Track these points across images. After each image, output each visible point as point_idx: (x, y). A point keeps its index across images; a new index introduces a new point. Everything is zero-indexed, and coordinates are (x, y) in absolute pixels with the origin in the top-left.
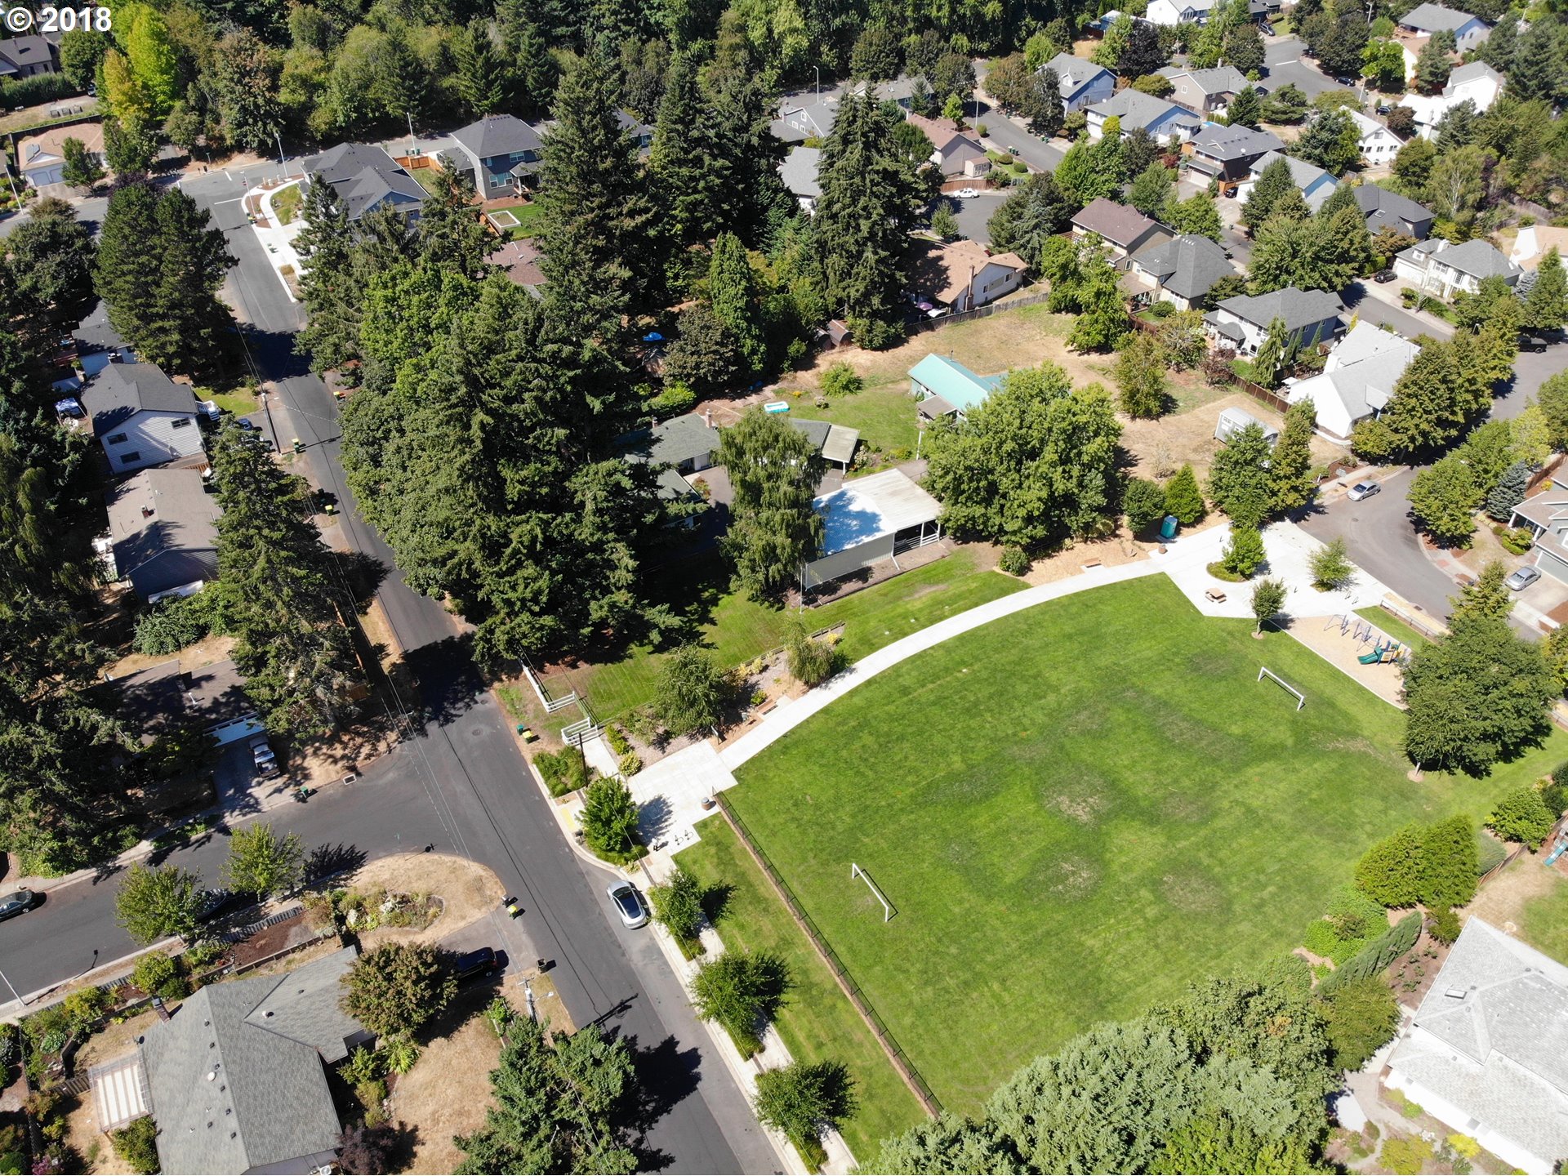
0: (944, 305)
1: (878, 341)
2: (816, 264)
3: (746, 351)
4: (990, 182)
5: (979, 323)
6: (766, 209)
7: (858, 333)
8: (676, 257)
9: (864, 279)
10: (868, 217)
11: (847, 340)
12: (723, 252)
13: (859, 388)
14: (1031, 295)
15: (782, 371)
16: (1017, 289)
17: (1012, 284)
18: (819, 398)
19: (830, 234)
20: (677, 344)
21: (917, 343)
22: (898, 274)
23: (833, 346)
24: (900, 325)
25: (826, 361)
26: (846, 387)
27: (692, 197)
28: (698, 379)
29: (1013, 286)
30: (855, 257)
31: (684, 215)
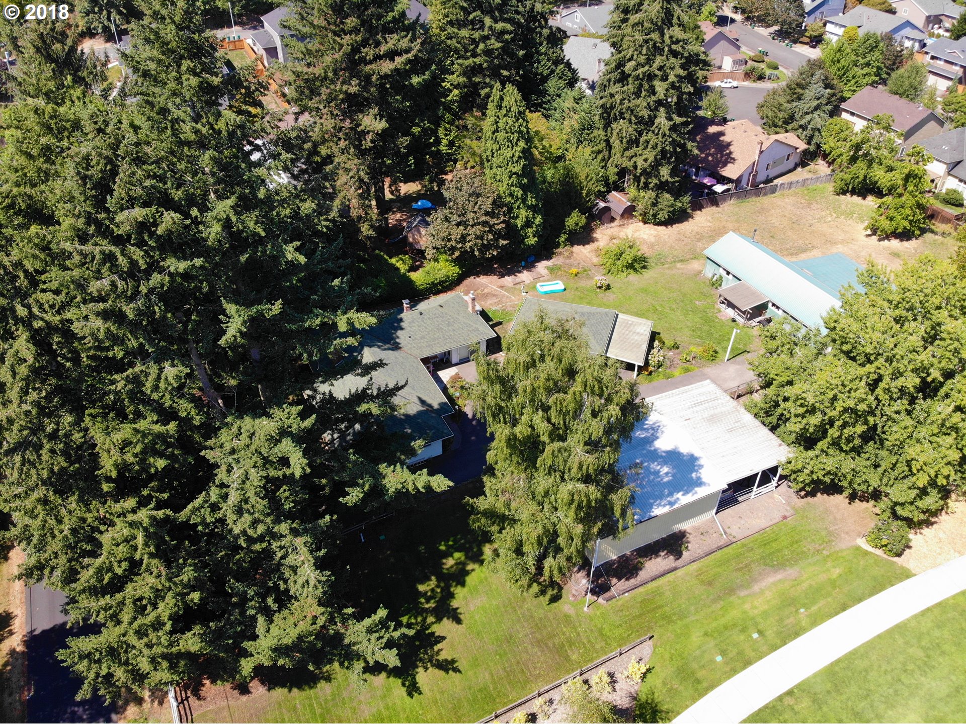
0: (728, 180)
1: (663, 215)
2: (599, 133)
3: (519, 223)
4: (748, 75)
5: (764, 201)
6: (545, 79)
7: (640, 207)
8: (451, 123)
9: (654, 147)
10: (665, 78)
11: (629, 212)
12: (500, 107)
13: (644, 267)
14: (810, 176)
15: (558, 245)
16: (794, 169)
17: (790, 164)
18: (599, 278)
19: (618, 97)
20: (441, 213)
21: (703, 219)
22: (689, 145)
23: (612, 219)
24: (686, 199)
25: (604, 234)
26: (631, 266)
27: (470, 62)
28: (464, 253)
29: (792, 166)
30: (648, 123)
31: (462, 80)
